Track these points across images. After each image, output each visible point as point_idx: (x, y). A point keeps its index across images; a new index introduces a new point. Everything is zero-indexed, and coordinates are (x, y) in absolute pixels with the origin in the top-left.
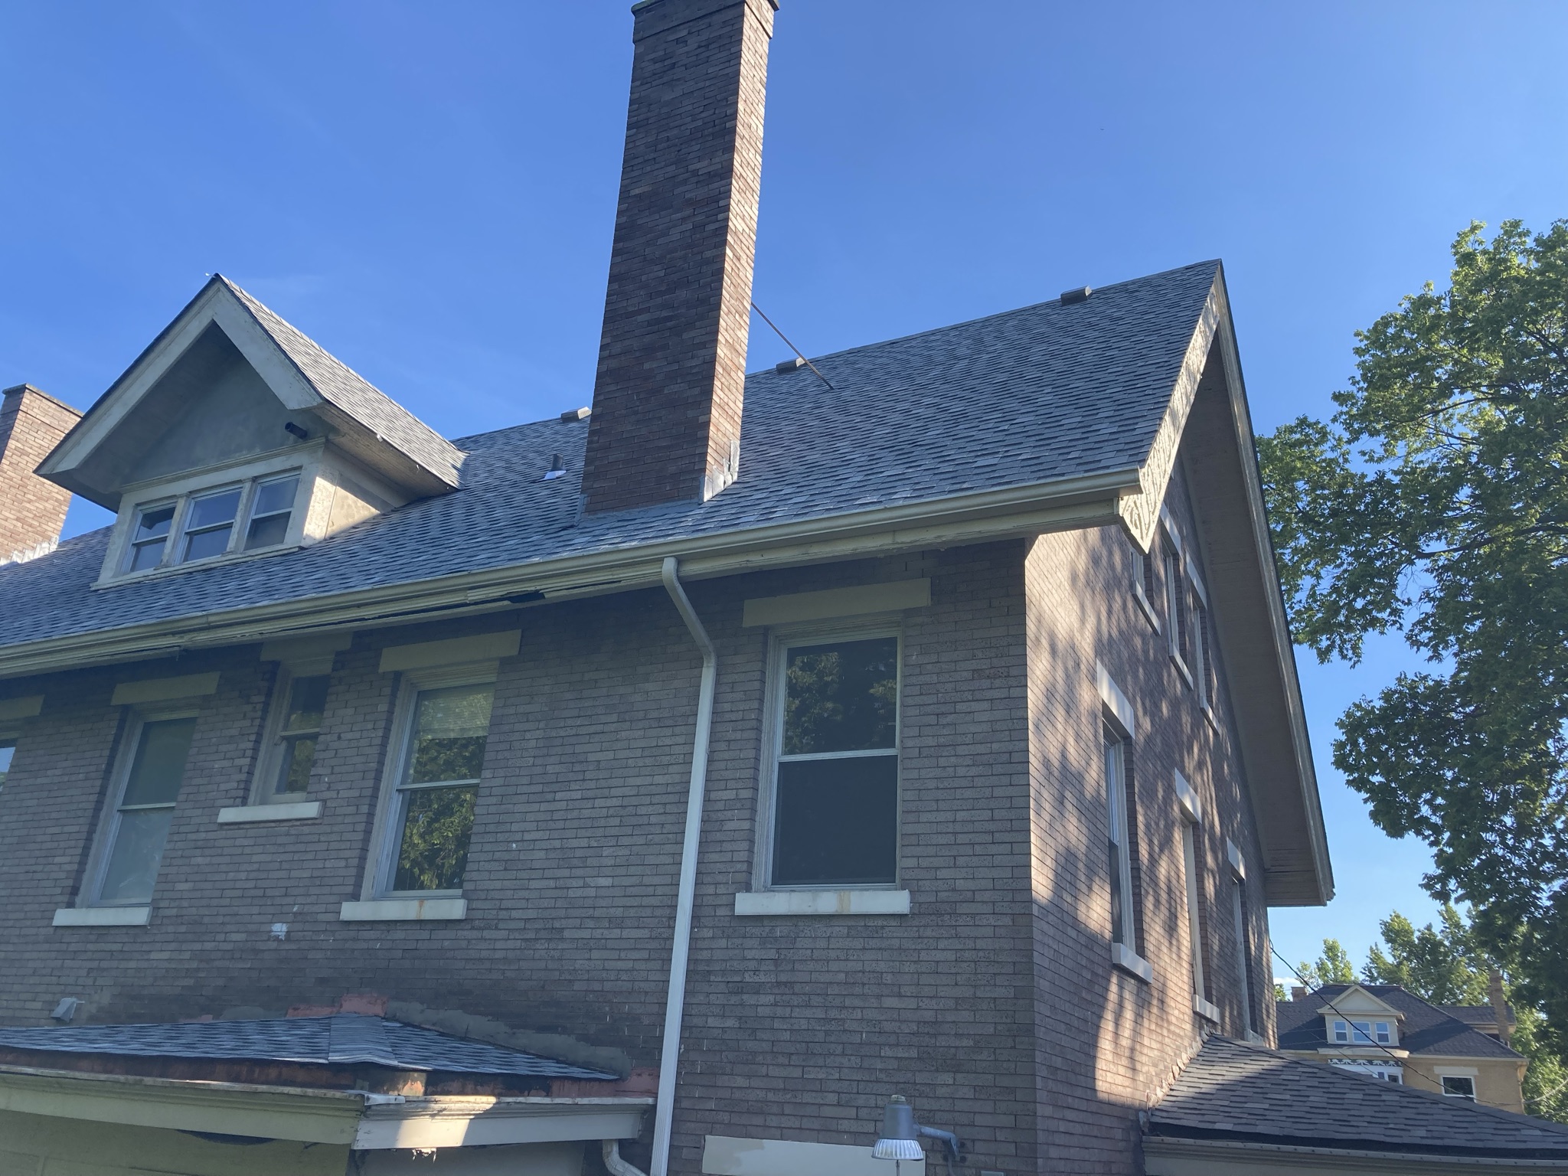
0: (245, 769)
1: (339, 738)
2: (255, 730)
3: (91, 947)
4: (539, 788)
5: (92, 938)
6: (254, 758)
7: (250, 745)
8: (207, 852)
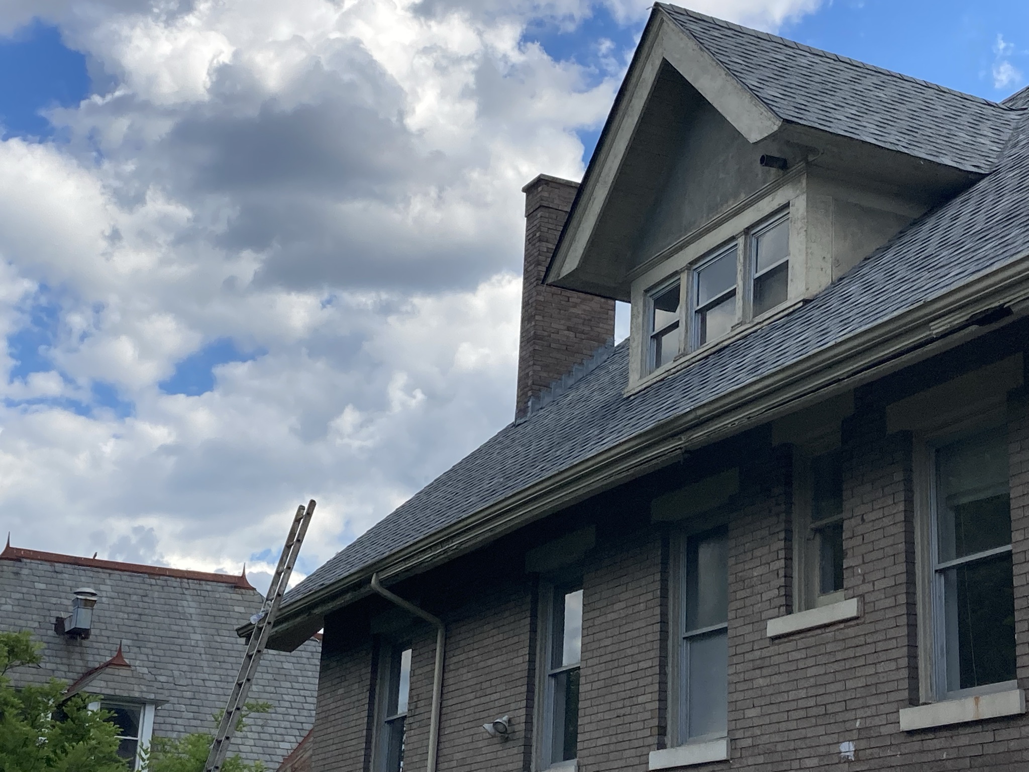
0: (782, 573)
1: (863, 520)
2: (783, 526)
6: (788, 559)
7: (782, 544)
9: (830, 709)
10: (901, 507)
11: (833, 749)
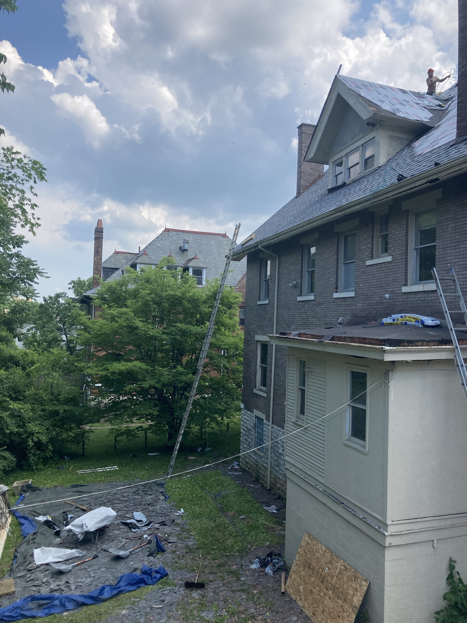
0: (371, 248)
1: (394, 235)
2: (371, 235)
4: (454, 244)
5: (343, 301)
6: (373, 244)
7: (371, 240)
8: (365, 274)
9: (383, 285)
10: (405, 231)
11: (383, 296)
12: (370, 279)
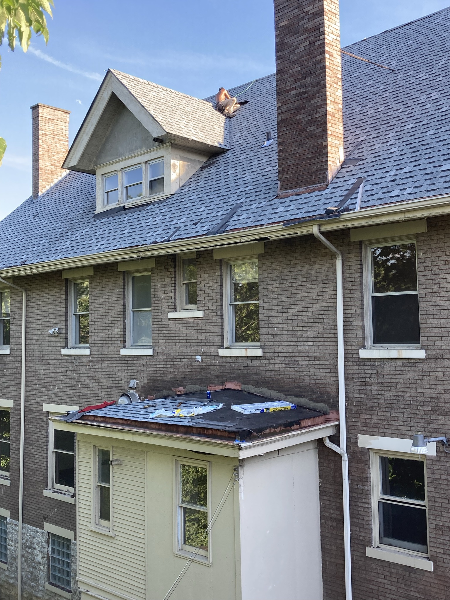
0: (173, 297)
1: (204, 286)
2: (173, 282)
3: (135, 362)
4: (281, 307)
5: (135, 359)
6: (175, 293)
7: (173, 288)
8: (167, 329)
9: (192, 344)
10: (219, 284)
11: (193, 357)
12: (174, 335)
